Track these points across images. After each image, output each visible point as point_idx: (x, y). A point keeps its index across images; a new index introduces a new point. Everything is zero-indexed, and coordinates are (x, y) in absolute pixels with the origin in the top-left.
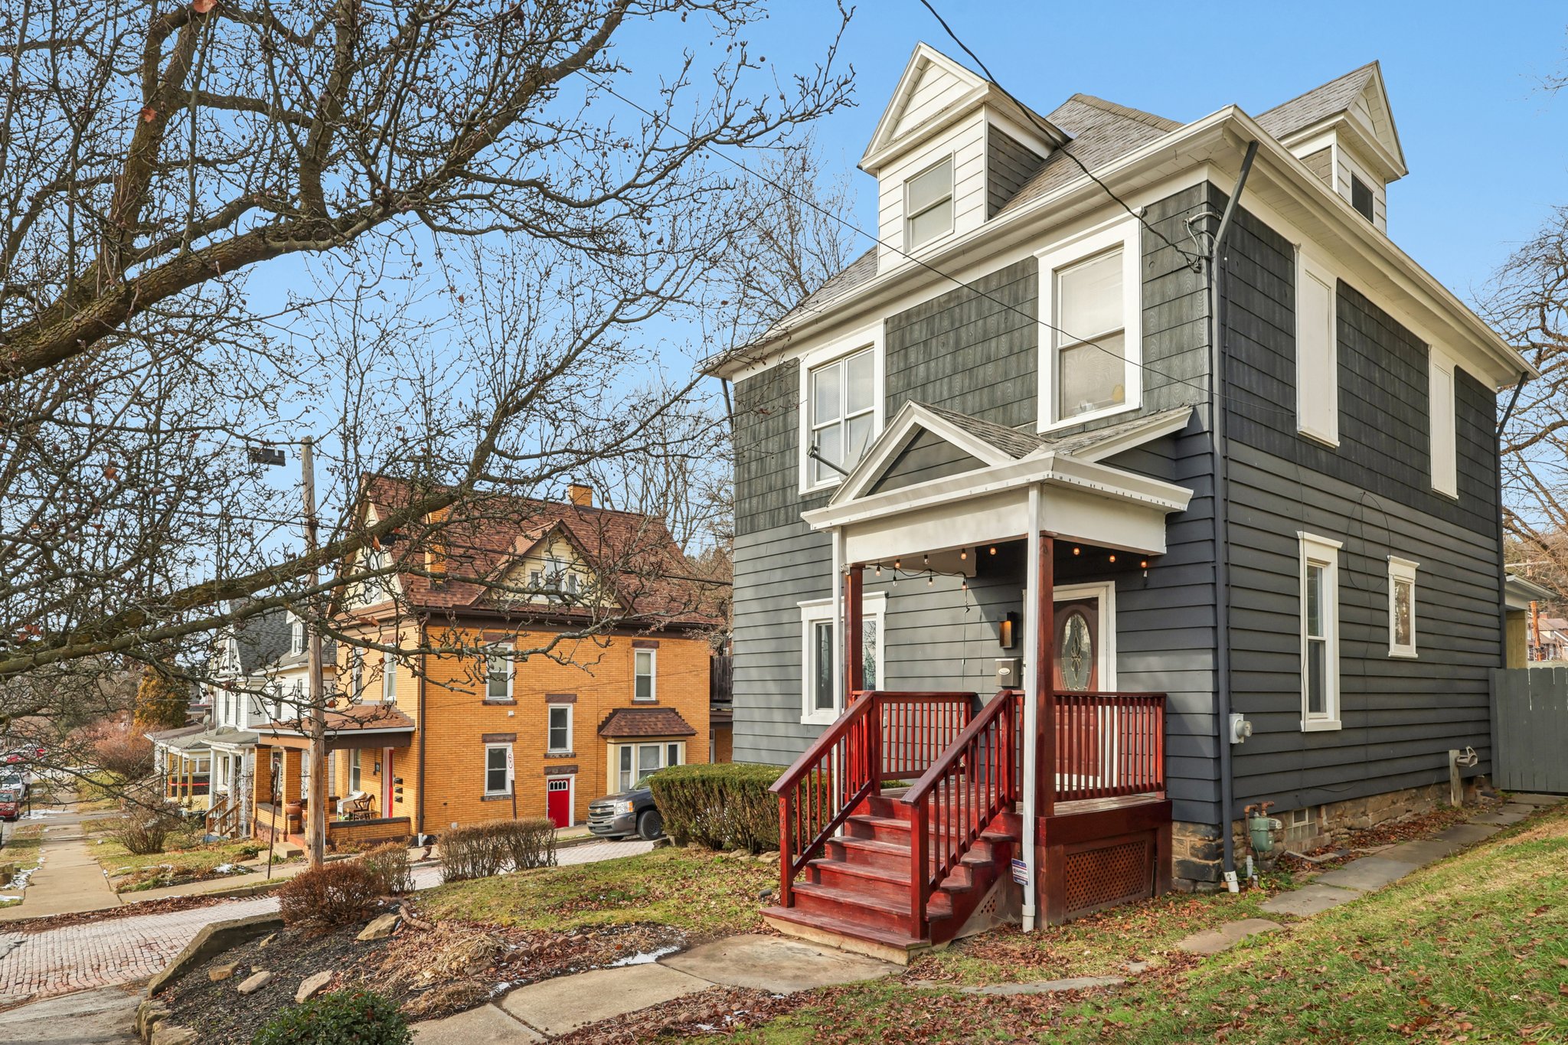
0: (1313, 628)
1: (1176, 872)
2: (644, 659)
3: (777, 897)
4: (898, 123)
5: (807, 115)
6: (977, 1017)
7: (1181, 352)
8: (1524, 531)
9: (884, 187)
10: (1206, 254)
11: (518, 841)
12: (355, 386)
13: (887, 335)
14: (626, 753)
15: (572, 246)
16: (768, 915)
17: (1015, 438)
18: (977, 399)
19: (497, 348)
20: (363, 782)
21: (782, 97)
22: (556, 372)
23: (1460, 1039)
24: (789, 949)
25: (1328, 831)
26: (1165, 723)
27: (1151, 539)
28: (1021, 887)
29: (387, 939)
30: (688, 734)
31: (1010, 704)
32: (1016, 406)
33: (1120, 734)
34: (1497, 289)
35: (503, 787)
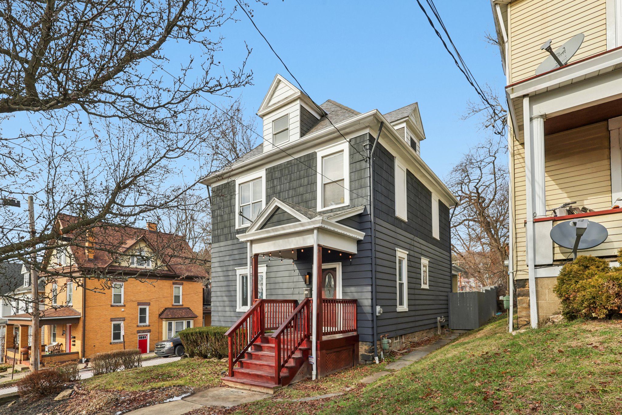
0: (400, 279)
1: (360, 357)
2: (177, 289)
3: (227, 374)
4: (270, 101)
5: (236, 86)
6: (297, 409)
7: (361, 187)
8: (457, 252)
9: (265, 122)
10: (369, 156)
11: (126, 358)
12: (52, 172)
13: (267, 174)
14: (170, 324)
15: (147, 126)
16: (224, 380)
17: (309, 212)
18: (297, 199)
19: (116, 163)
20: (57, 339)
21: (227, 78)
22: (141, 174)
23: (438, 398)
24: (232, 391)
25: (405, 343)
26: (357, 309)
27: (352, 249)
28: (312, 365)
29: (68, 399)
30: (194, 317)
31: (308, 303)
32: (310, 202)
33: (343, 313)
34: (450, 178)
35: (119, 338)
